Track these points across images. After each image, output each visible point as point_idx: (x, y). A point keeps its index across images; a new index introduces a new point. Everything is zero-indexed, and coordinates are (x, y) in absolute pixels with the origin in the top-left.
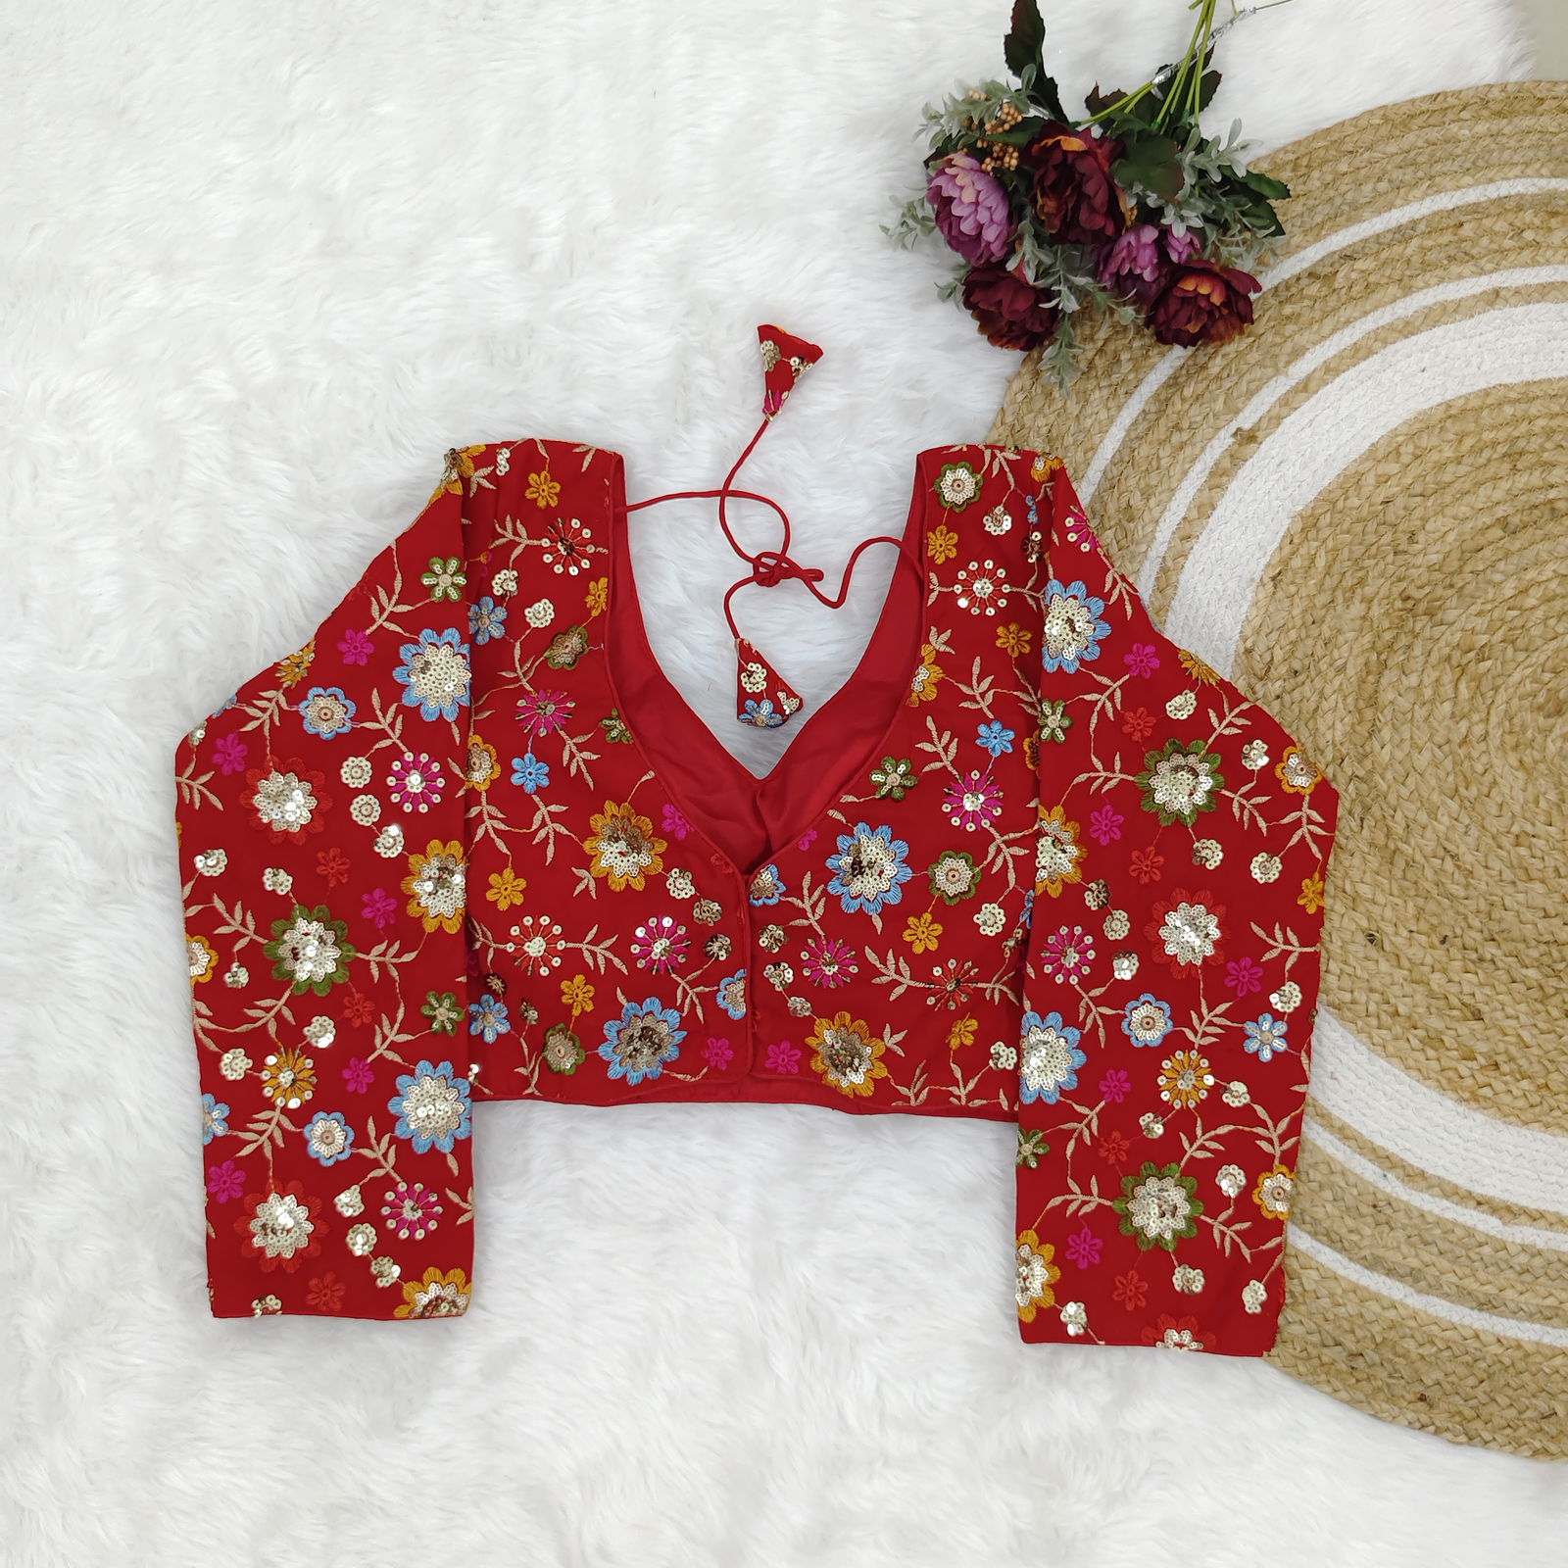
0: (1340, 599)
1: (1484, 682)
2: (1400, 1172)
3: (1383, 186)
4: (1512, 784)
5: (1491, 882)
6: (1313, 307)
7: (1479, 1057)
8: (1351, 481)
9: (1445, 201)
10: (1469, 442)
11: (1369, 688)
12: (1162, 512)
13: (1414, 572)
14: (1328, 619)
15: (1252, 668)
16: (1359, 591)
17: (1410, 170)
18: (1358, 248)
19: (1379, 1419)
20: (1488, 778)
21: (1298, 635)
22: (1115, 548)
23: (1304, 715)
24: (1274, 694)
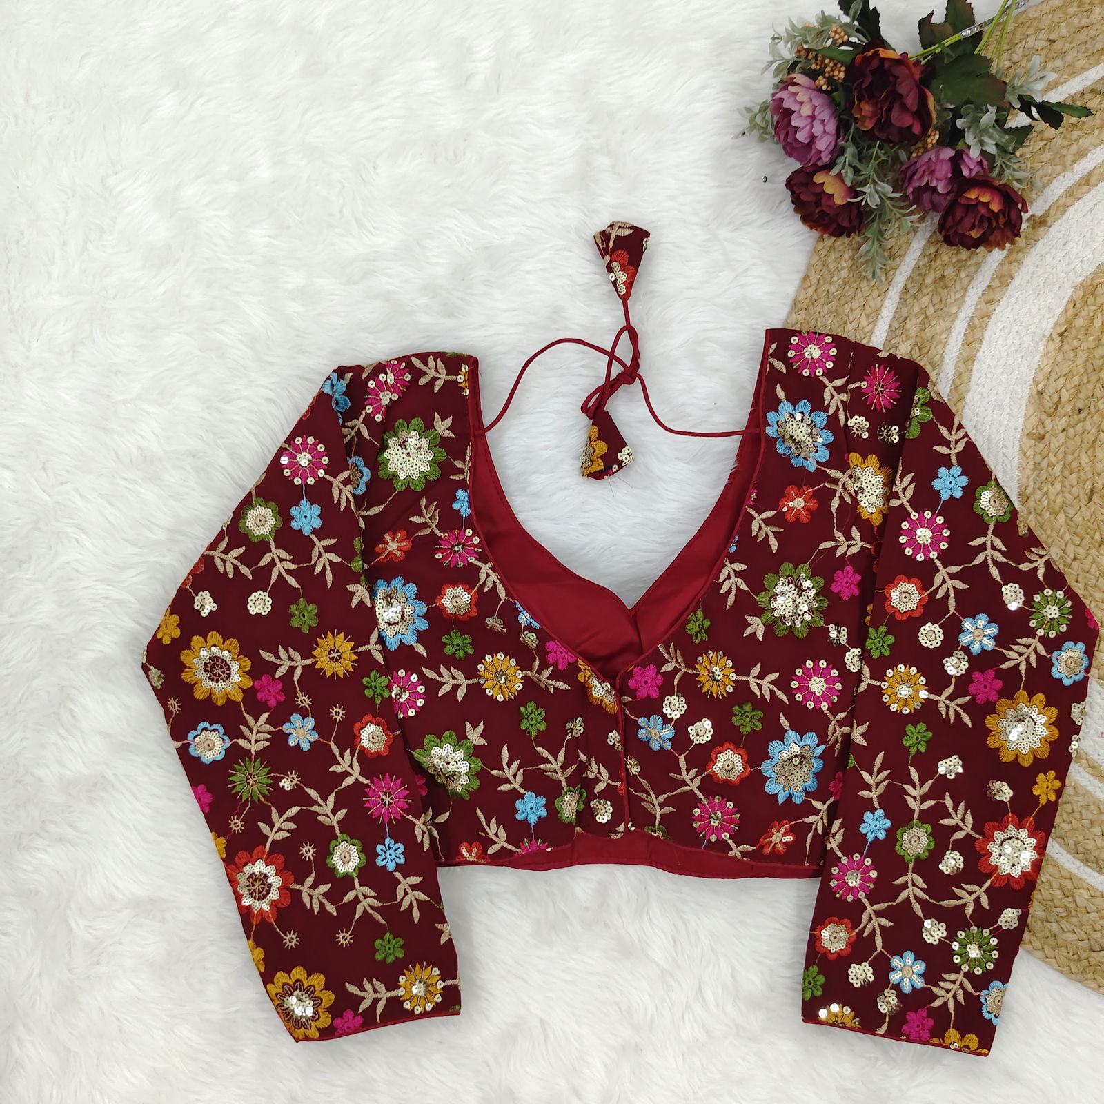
21: (1082, 381)
22: (930, 311)
23: (1085, 445)
24: (1060, 429)
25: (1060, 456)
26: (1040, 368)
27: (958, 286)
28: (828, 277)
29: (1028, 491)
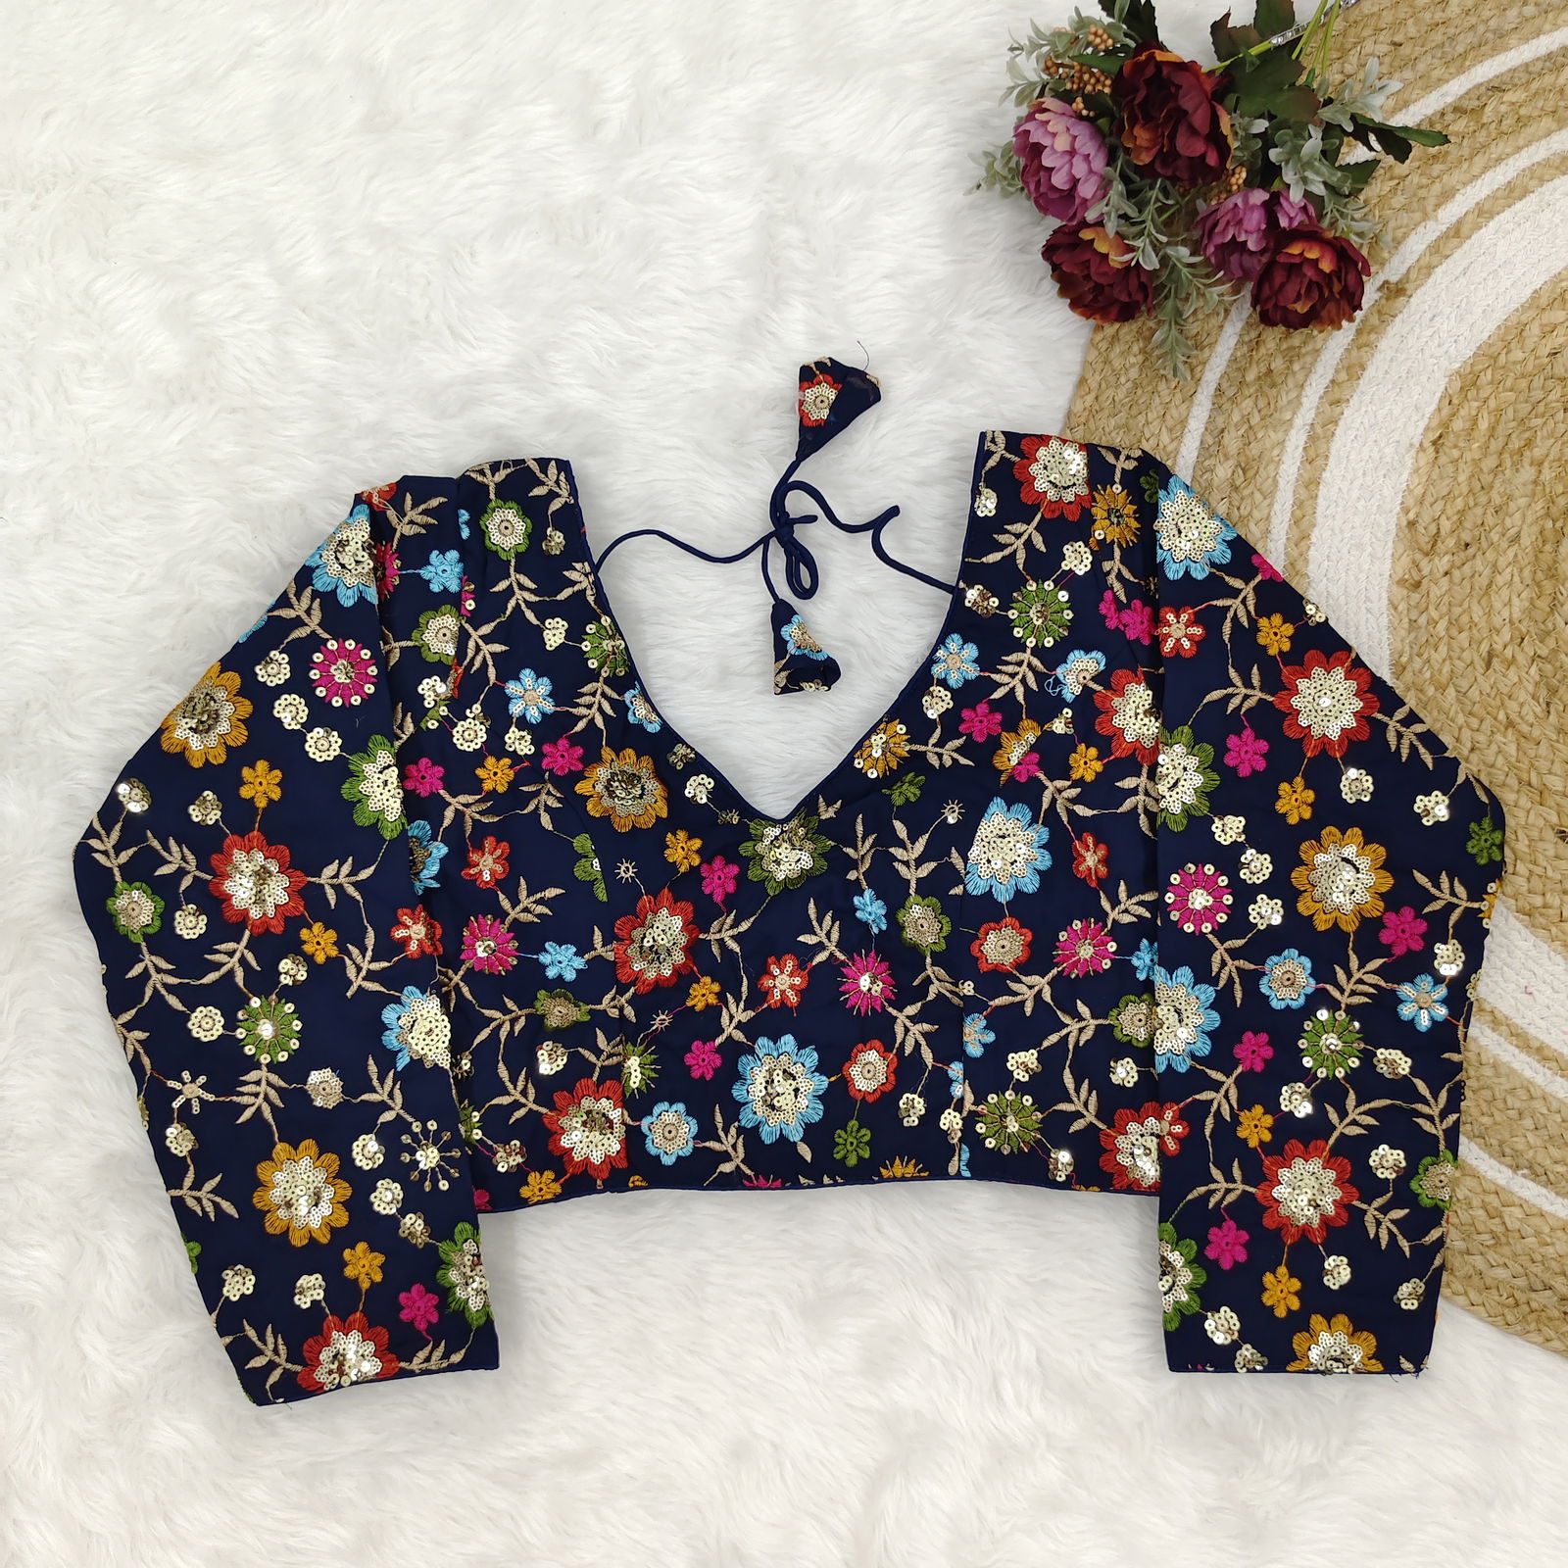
0: (1508, 463)
3: (1529, 10)
6: (1460, 145)
8: (1513, 332)
11: (1547, 558)
12: (1307, 376)
14: (1497, 484)
15: (1417, 542)
16: (1527, 453)
21: (1467, 504)
22: (1256, 419)
23: (1477, 592)
24: (1442, 571)
25: (1444, 609)
26: (1409, 490)
27: (1291, 382)
28: (1113, 379)
29: (1404, 659)
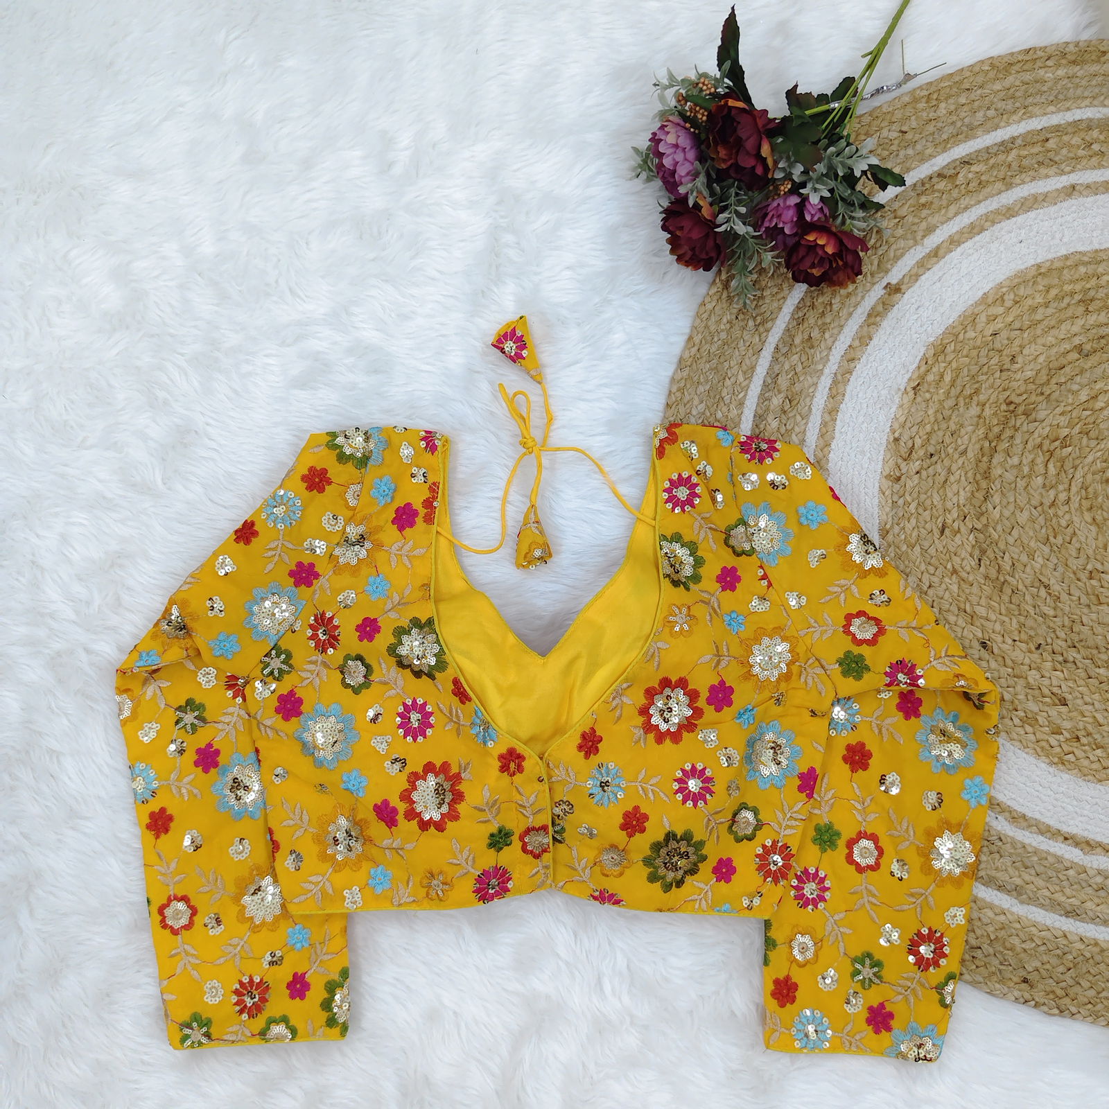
0: (962, 403)
1: (1066, 463)
2: (1007, 814)
3: (991, 113)
4: (1087, 535)
5: (1073, 605)
6: (941, 198)
7: (1064, 732)
8: (968, 320)
9: (1035, 124)
10: (1053, 292)
11: (984, 466)
12: (834, 342)
13: (1014, 384)
14: (953, 417)
15: (899, 451)
16: (975, 398)
17: (1010, 102)
18: (973, 156)
19: (994, 995)
20: (1070, 530)
21: (932, 429)
22: (800, 367)
23: (937, 485)
24: (914, 471)
25: (915, 495)
26: (896, 418)
27: (823, 345)
28: (709, 338)
29: (888, 526)
